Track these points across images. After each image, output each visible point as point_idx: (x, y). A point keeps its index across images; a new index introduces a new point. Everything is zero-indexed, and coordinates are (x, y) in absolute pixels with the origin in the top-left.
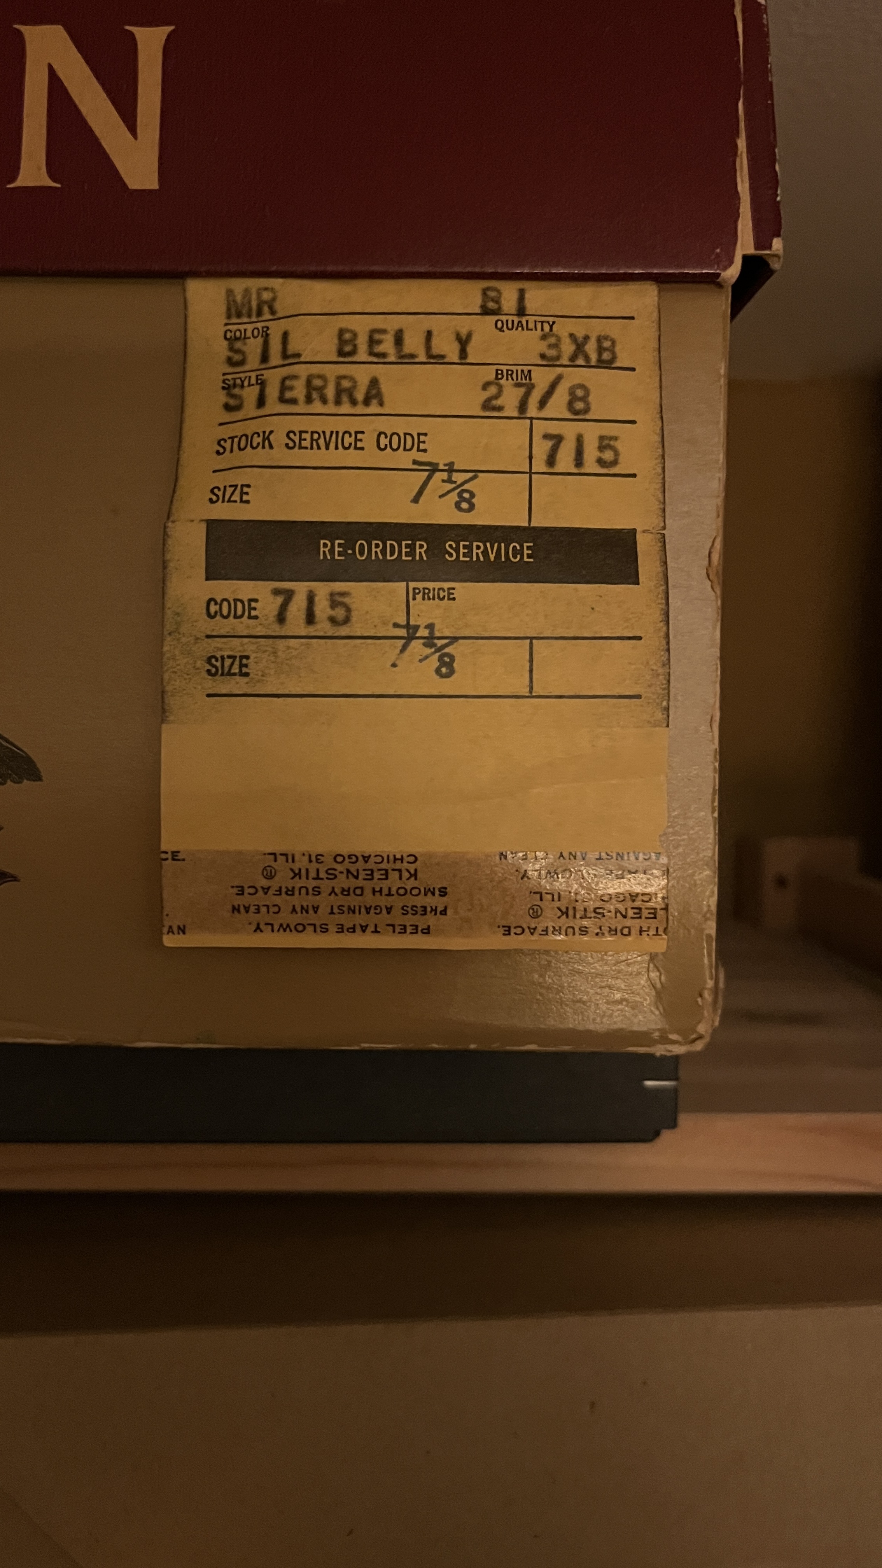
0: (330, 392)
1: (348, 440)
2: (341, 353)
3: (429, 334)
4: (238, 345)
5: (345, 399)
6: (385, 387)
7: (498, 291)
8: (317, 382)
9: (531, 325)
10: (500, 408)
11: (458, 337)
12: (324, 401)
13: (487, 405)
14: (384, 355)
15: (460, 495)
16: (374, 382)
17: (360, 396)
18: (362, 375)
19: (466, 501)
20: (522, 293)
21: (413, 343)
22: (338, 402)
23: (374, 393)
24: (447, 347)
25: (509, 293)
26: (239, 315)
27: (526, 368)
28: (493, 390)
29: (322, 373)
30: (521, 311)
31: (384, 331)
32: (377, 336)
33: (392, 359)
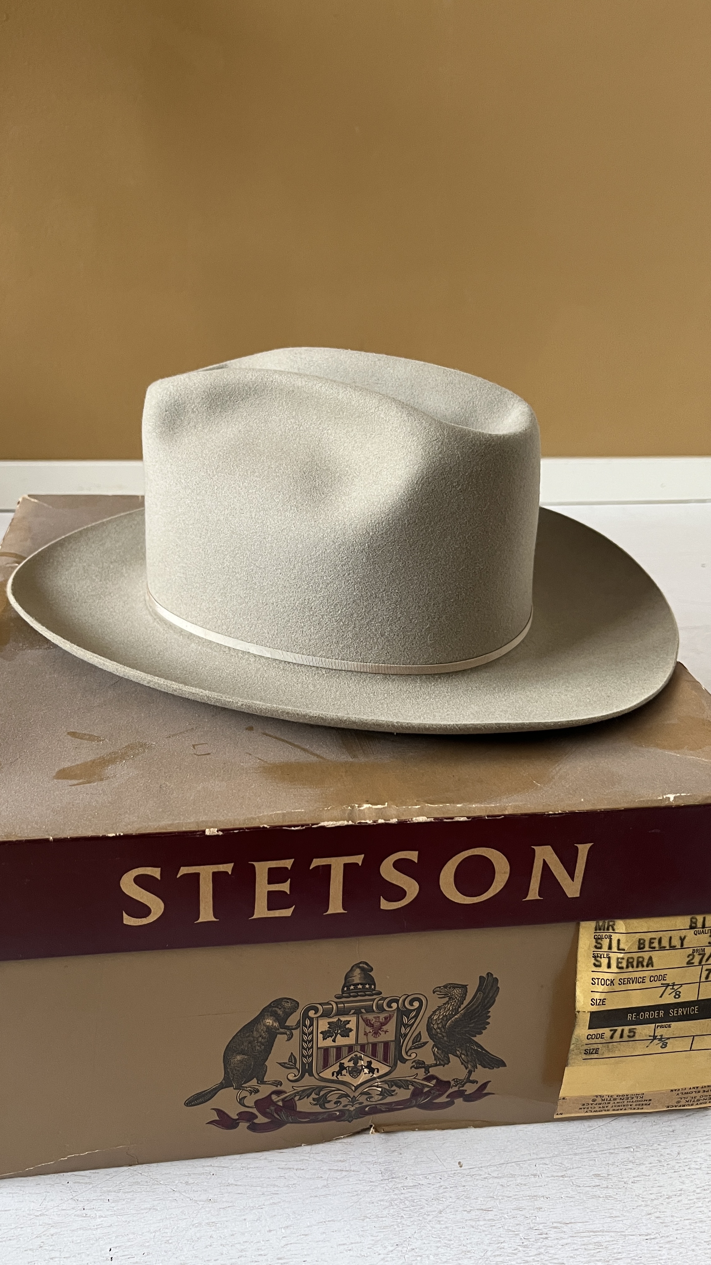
0: (635, 964)
1: (640, 980)
2: (639, 948)
3: (671, 938)
4: (599, 941)
5: (640, 965)
6: (654, 960)
7: (697, 920)
8: (631, 960)
9: (707, 932)
10: (693, 963)
11: (681, 938)
12: (633, 967)
13: (688, 963)
14: (654, 948)
15: (676, 993)
16: (650, 958)
17: (645, 964)
18: (646, 956)
19: (678, 995)
20: (704, 919)
21: (665, 943)
22: (637, 967)
23: (650, 963)
24: (676, 942)
25: (700, 918)
26: (600, 929)
27: (703, 948)
28: (691, 957)
29: (632, 956)
30: (704, 926)
31: (655, 939)
32: (652, 941)
33: (657, 949)
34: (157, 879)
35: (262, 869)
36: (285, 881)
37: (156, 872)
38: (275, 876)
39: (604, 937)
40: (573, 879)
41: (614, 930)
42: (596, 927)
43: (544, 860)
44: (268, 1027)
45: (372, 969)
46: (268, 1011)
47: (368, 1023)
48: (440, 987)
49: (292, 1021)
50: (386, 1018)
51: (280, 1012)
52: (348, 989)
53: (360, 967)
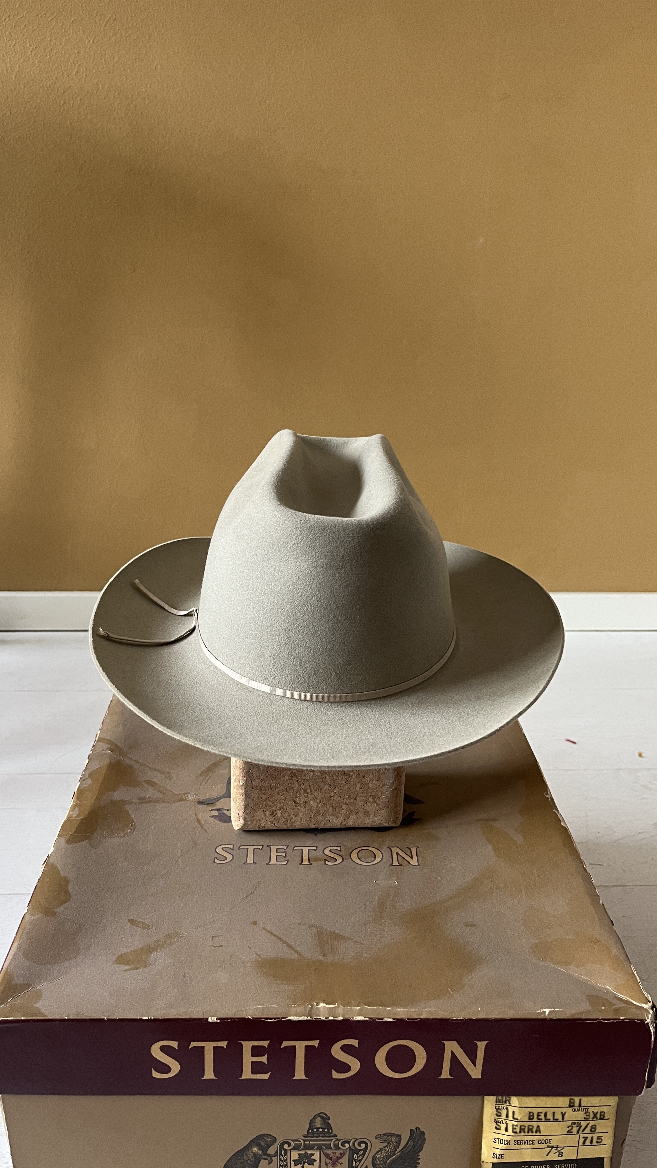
0: (526, 1130)
1: (530, 1142)
2: (529, 1119)
3: (554, 1113)
4: (499, 1111)
5: (530, 1131)
6: (541, 1128)
7: (574, 1100)
8: (523, 1127)
9: (582, 1110)
10: (572, 1132)
11: (562, 1113)
12: (524, 1132)
13: (568, 1132)
14: (541, 1119)
15: (559, 1153)
16: (538, 1127)
17: (534, 1130)
18: (535, 1125)
19: (561, 1154)
20: (580, 1100)
21: (550, 1116)
22: (528, 1132)
23: (538, 1130)
24: (559, 1116)
25: (577, 1100)
26: (499, 1102)
27: (580, 1122)
28: (570, 1128)
29: (524, 1125)
30: (580, 1106)
31: (542, 1113)
32: (540, 1114)
33: (543, 1120)
34: (175, 1049)
35: (247, 1046)
36: (264, 1055)
37: (175, 1044)
38: (256, 1051)
39: (502, 1108)
40: (475, 1065)
41: (510, 1103)
42: (496, 1100)
43: (452, 1051)
44: (254, 1154)
45: (329, 1119)
46: (255, 1142)
47: (327, 1156)
48: (381, 1135)
49: (272, 1150)
50: (341, 1154)
51: (262, 1143)
52: (312, 1131)
53: (320, 1117)
